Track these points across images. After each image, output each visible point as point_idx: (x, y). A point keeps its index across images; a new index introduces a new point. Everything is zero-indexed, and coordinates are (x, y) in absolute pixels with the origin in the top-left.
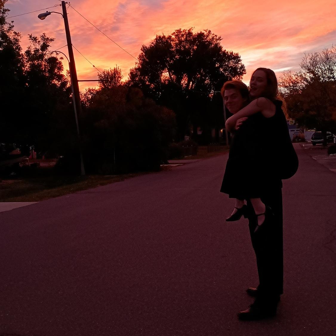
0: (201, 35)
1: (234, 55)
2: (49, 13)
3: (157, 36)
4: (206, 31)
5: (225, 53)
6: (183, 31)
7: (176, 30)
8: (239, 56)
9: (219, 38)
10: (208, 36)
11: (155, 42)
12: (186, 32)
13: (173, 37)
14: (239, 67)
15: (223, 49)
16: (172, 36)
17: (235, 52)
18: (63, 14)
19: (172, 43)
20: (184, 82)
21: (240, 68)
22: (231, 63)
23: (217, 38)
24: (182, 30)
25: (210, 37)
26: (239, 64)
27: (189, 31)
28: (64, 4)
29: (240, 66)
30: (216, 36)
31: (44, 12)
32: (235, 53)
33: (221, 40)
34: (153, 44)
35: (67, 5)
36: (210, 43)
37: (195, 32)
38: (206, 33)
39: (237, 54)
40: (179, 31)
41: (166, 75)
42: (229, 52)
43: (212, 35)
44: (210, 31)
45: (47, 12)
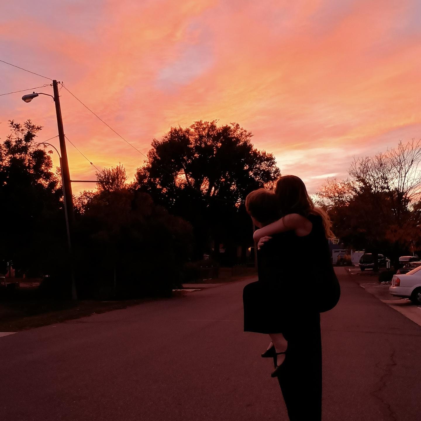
0: (226, 129)
1: (267, 156)
2: (37, 95)
3: (172, 129)
4: (233, 125)
5: (255, 154)
6: (205, 124)
7: (196, 122)
8: (273, 158)
9: (249, 134)
10: (235, 131)
11: (169, 135)
12: (208, 125)
13: (192, 130)
14: (273, 171)
15: (254, 148)
16: (191, 128)
17: (268, 152)
18: (54, 97)
19: (192, 139)
20: (204, 187)
21: (274, 173)
22: (264, 166)
23: (247, 134)
24: (203, 122)
25: (239, 132)
26: (273, 167)
27: (212, 123)
28: (55, 84)
29: (274, 169)
30: (245, 131)
31: (30, 93)
32: (268, 154)
33: (251, 136)
34: (166, 139)
35: (59, 86)
36: (238, 140)
37: (219, 125)
38: (232, 127)
39: (271, 155)
40: (200, 123)
41: (181, 177)
42: (261, 152)
43: (240, 129)
44: (238, 125)
45: (34, 92)
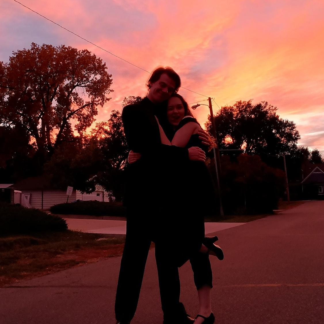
0: (259, 106)
1: (289, 123)
3: (222, 107)
4: (264, 103)
5: (281, 122)
6: (243, 103)
7: (237, 102)
8: (294, 124)
9: (275, 108)
10: (265, 107)
11: (219, 112)
12: (245, 104)
13: (235, 107)
14: (294, 133)
15: (279, 118)
16: (234, 106)
18: (209, 106)
19: (235, 113)
21: (294, 134)
22: (287, 130)
23: (274, 108)
24: (242, 102)
25: (267, 108)
26: (294, 130)
27: (248, 102)
29: (295, 132)
30: (272, 107)
32: (290, 122)
33: (276, 110)
34: (218, 114)
36: (266, 112)
37: (254, 104)
38: (263, 105)
39: (292, 122)
40: (240, 103)
42: (284, 120)
43: (269, 106)
44: (267, 103)
45: (198, 104)
